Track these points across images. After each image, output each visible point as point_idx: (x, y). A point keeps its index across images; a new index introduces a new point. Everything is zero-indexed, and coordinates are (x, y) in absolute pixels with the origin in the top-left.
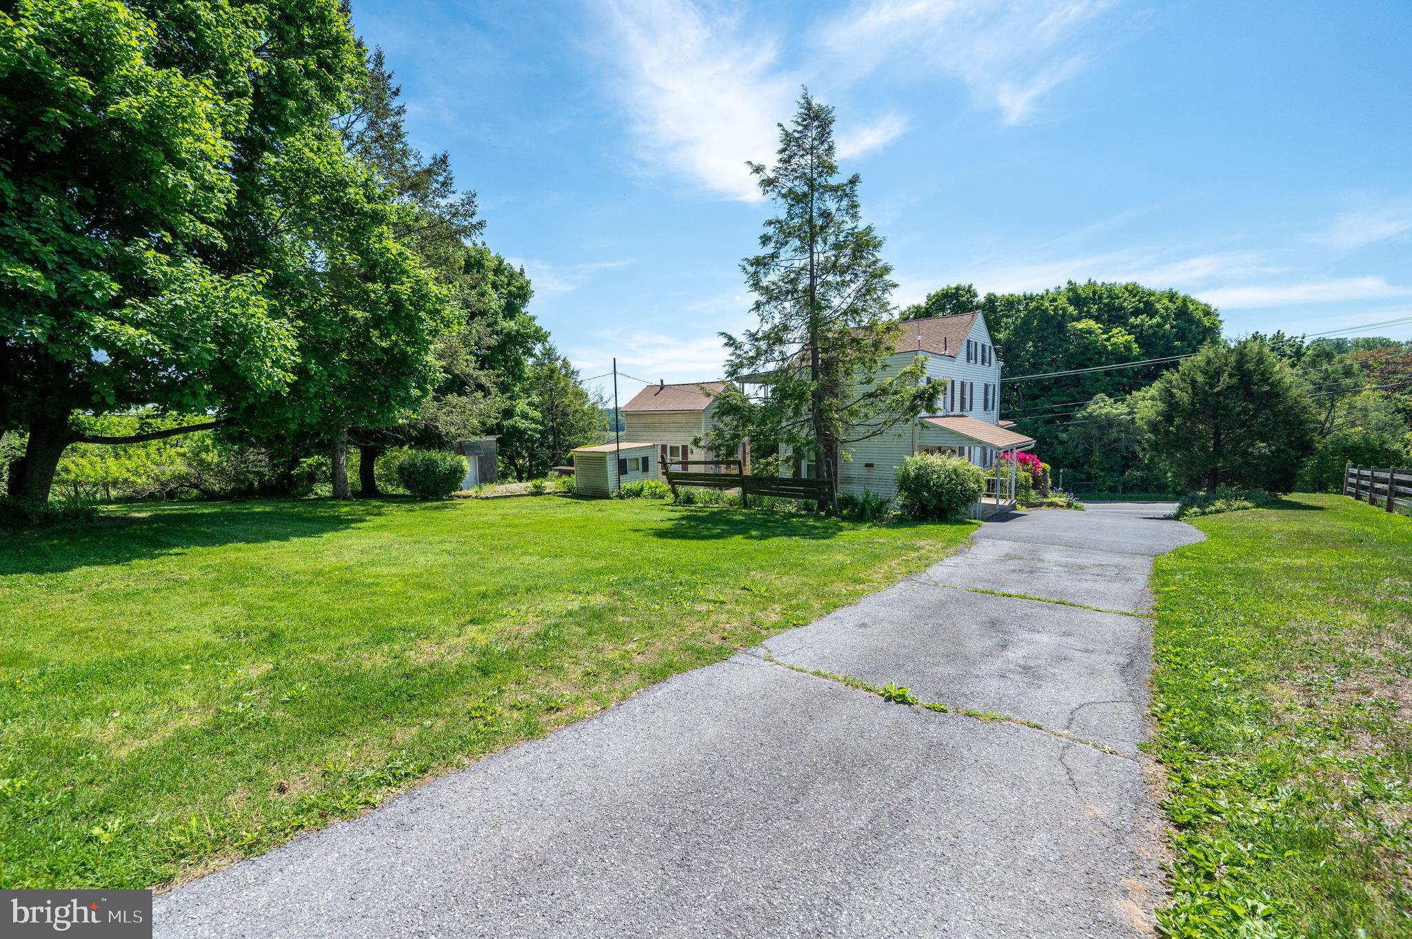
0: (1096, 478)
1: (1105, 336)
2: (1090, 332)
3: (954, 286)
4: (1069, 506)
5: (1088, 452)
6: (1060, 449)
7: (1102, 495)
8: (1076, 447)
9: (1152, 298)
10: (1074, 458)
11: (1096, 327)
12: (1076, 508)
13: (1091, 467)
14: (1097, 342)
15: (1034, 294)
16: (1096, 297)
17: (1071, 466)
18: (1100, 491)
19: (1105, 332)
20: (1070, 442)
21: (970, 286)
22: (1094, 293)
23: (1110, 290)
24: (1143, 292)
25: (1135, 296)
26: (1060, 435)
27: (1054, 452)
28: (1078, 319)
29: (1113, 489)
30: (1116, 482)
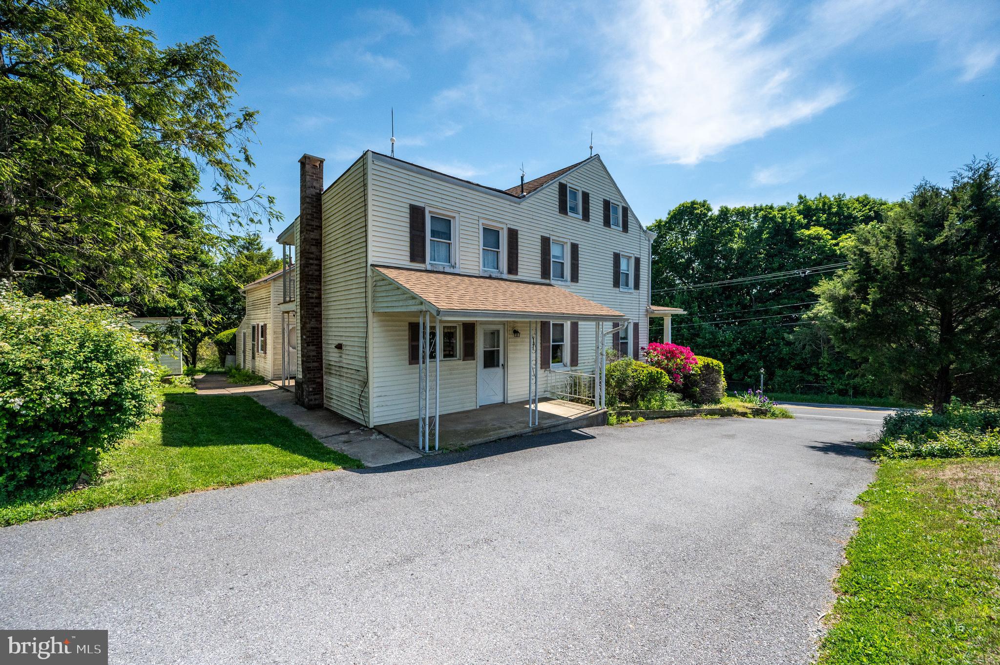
0: (825, 380)
1: (834, 242)
2: (818, 238)
3: (689, 201)
4: (758, 413)
5: (816, 354)
6: (786, 350)
7: (831, 397)
8: (804, 347)
9: (883, 207)
10: (802, 359)
11: (824, 232)
12: (774, 415)
13: (820, 369)
14: (825, 246)
15: (764, 206)
16: (826, 207)
17: (797, 367)
18: (830, 393)
19: (834, 238)
20: (797, 344)
21: (705, 201)
22: (824, 204)
23: (839, 200)
24: (875, 202)
25: (865, 206)
26: (786, 335)
27: (780, 353)
28: (807, 227)
29: (843, 393)
30: (846, 385)
